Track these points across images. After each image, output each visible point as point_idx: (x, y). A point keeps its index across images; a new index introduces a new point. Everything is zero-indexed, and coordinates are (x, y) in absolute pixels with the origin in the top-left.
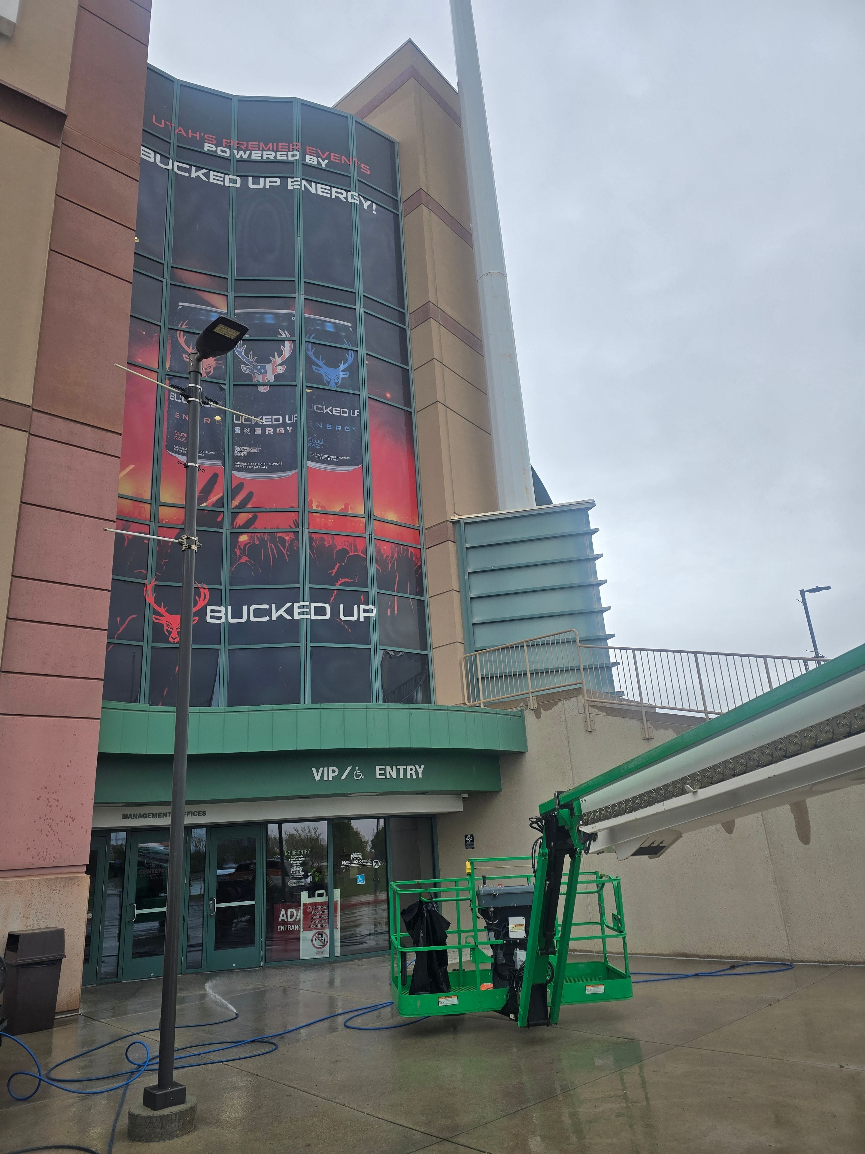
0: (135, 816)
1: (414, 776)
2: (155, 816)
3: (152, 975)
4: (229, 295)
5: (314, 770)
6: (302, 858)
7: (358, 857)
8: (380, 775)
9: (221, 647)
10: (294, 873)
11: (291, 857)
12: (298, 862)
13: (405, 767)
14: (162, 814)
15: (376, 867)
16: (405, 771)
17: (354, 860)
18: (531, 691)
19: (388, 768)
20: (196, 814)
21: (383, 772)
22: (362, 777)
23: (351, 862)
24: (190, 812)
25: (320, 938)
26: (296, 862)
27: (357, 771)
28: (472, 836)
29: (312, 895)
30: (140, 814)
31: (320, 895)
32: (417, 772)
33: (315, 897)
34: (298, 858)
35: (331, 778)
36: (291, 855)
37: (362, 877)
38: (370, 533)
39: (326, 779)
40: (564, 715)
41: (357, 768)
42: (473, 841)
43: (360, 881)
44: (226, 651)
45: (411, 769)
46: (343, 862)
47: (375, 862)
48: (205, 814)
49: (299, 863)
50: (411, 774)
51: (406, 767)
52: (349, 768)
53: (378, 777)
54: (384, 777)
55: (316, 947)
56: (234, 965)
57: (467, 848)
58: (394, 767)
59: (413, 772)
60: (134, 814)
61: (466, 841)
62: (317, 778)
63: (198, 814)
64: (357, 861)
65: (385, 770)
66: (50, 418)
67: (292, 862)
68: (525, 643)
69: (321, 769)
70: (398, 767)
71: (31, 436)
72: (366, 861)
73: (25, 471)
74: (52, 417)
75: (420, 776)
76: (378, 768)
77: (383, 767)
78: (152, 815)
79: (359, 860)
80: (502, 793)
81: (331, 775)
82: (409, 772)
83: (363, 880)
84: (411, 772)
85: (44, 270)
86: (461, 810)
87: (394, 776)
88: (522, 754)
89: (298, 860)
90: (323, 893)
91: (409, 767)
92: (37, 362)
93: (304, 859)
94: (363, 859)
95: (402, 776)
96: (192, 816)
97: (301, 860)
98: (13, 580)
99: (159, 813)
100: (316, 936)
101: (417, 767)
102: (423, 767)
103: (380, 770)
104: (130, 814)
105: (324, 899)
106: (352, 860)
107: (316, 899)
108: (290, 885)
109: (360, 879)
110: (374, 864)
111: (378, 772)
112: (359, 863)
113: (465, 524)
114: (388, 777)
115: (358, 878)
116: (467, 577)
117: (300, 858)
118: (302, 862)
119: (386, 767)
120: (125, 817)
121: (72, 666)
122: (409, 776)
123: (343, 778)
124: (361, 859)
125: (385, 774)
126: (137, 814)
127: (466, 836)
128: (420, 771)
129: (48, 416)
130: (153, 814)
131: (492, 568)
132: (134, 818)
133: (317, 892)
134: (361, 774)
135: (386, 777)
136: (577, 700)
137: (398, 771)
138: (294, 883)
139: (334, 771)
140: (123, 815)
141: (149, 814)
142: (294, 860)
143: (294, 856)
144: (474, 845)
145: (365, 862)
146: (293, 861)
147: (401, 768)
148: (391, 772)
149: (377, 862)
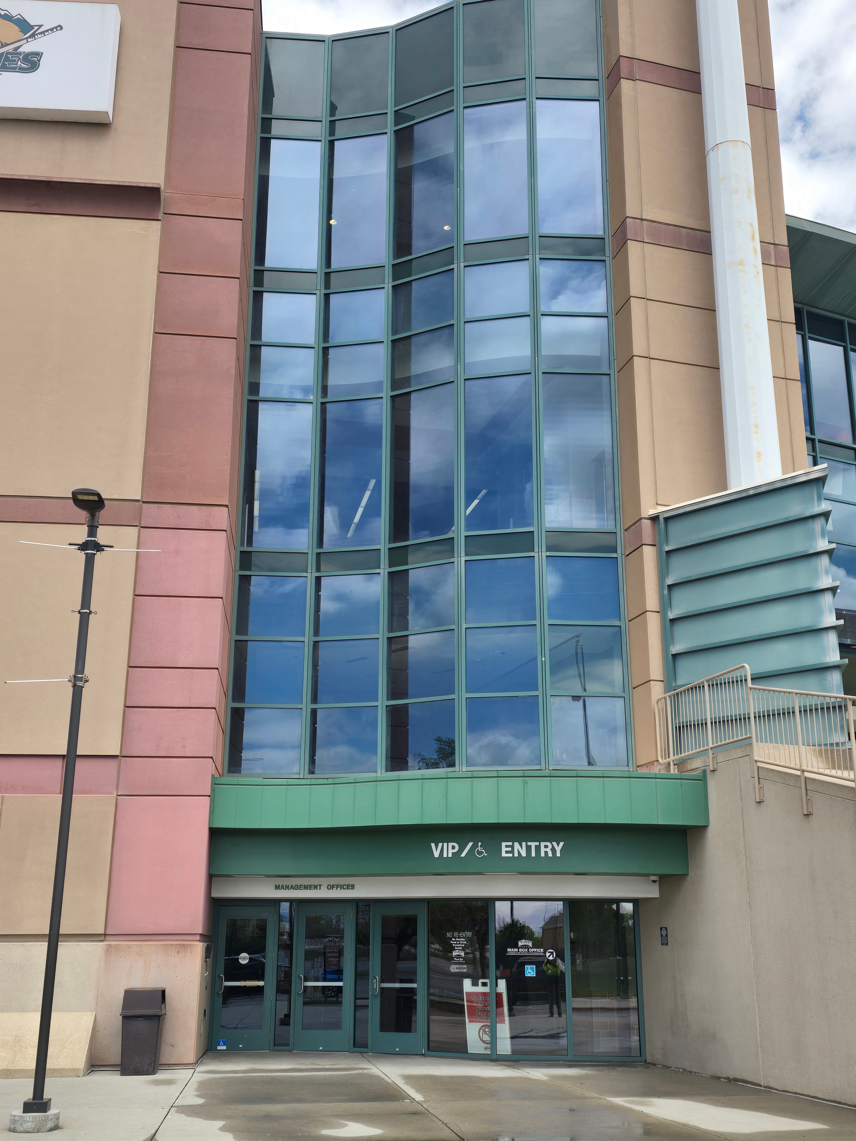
0: (287, 887)
1: (550, 854)
2: (306, 887)
3: (321, 1048)
4: (386, 286)
5: (433, 845)
6: (464, 941)
7: (527, 945)
8: (507, 852)
9: (379, 703)
10: (455, 957)
11: (453, 939)
12: (459, 945)
13: (537, 844)
14: (313, 886)
15: (551, 958)
16: (538, 848)
17: (522, 948)
18: (711, 746)
19: (517, 845)
20: (345, 887)
21: (510, 849)
22: (485, 855)
23: (518, 950)
24: (339, 885)
25: (488, 1033)
26: (458, 945)
27: (480, 848)
28: (666, 928)
29: (475, 984)
30: (292, 886)
31: (484, 984)
32: (553, 850)
33: (478, 985)
34: (459, 941)
35: (450, 855)
36: (453, 937)
37: (532, 969)
38: (540, 551)
39: (445, 855)
40: (739, 778)
41: (480, 844)
42: (667, 935)
43: (530, 973)
44: (384, 708)
45: (546, 847)
46: (509, 950)
47: (549, 952)
48: (354, 888)
49: (461, 947)
50: (546, 852)
51: (540, 844)
52: (471, 844)
53: (504, 855)
54: (511, 855)
55: (484, 1042)
56: (397, 1049)
57: (662, 944)
58: (524, 844)
59: (549, 850)
60: (286, 885)
61: (662, 936)
62: (436, 854)
63: (346, 887)
64: (526, 950)
65: (512, 847)
66: (158, 507)
67: (453, 945)
68: (705, 682)
69: (440, 845)
70: (529, 844)
71: (142, 529)
72: (538, 950)
73: (137, 564)
74: (160, 505)
75: (558, 855)
76: (504, 844)
77: (510, 844)
78: (303, 886)
79: (529, 948)
80: (689, 877)
81: (451, 851)
82: (543, 850)
83: (534, 972)
84: (546, 850)
85: (149, 357)
86: (656, 895)
87: (524, 854)
88: (705, 827)
89: (460, 943)
90: (487, 983)
91: (543, 844)
92: (145, 453)
93: (466, 943)
94: (533, 947)
95: (533, 854)
96: (341, 889)
97: (463, 944)
98: (129, 670)
99: (310, 885)
100: (483, 1029)
101: (555, 844)
102: (562, 844)
103: (507, 846)
104: (283, 886)
105: (486, 989)
106: (520, 948)
107: (480, 989)
108: (453, 971)
109: (530, 971)
110: (548, 954)
111: (504, 849)
112: (528, 952)
113: (666, 519)
114: (516, 855)
115: (527, 969)
116: (666, 592)
117: (462, 941)
118: (464, 945)
119: (513, 844)
120: (277, 887)
121: (182, 746)
122: (543, 855)
123: (463, 855)
124: (531, 948)
125: (512, 852)
126: (289, 885)
127: (661, 928)
128: (558, 849)
129: (156, 505)
130: (305, 885)
131: (696, 577)
132: (286, 889)
133: (481, 981)
134: (483, 850)
135: (513, 855)
136: (750, 760)
137: (529, 848)
138: (457, 968)
139: (453, 847)
140: (276, 885)
141: (300, 885)
142: (456, 942)
143: (455, 938)
144: (667, 940)
145: (536, 952)
146: (455, 944)
147: (533, 844)
148: (520, 849)
149: (552, 953)
